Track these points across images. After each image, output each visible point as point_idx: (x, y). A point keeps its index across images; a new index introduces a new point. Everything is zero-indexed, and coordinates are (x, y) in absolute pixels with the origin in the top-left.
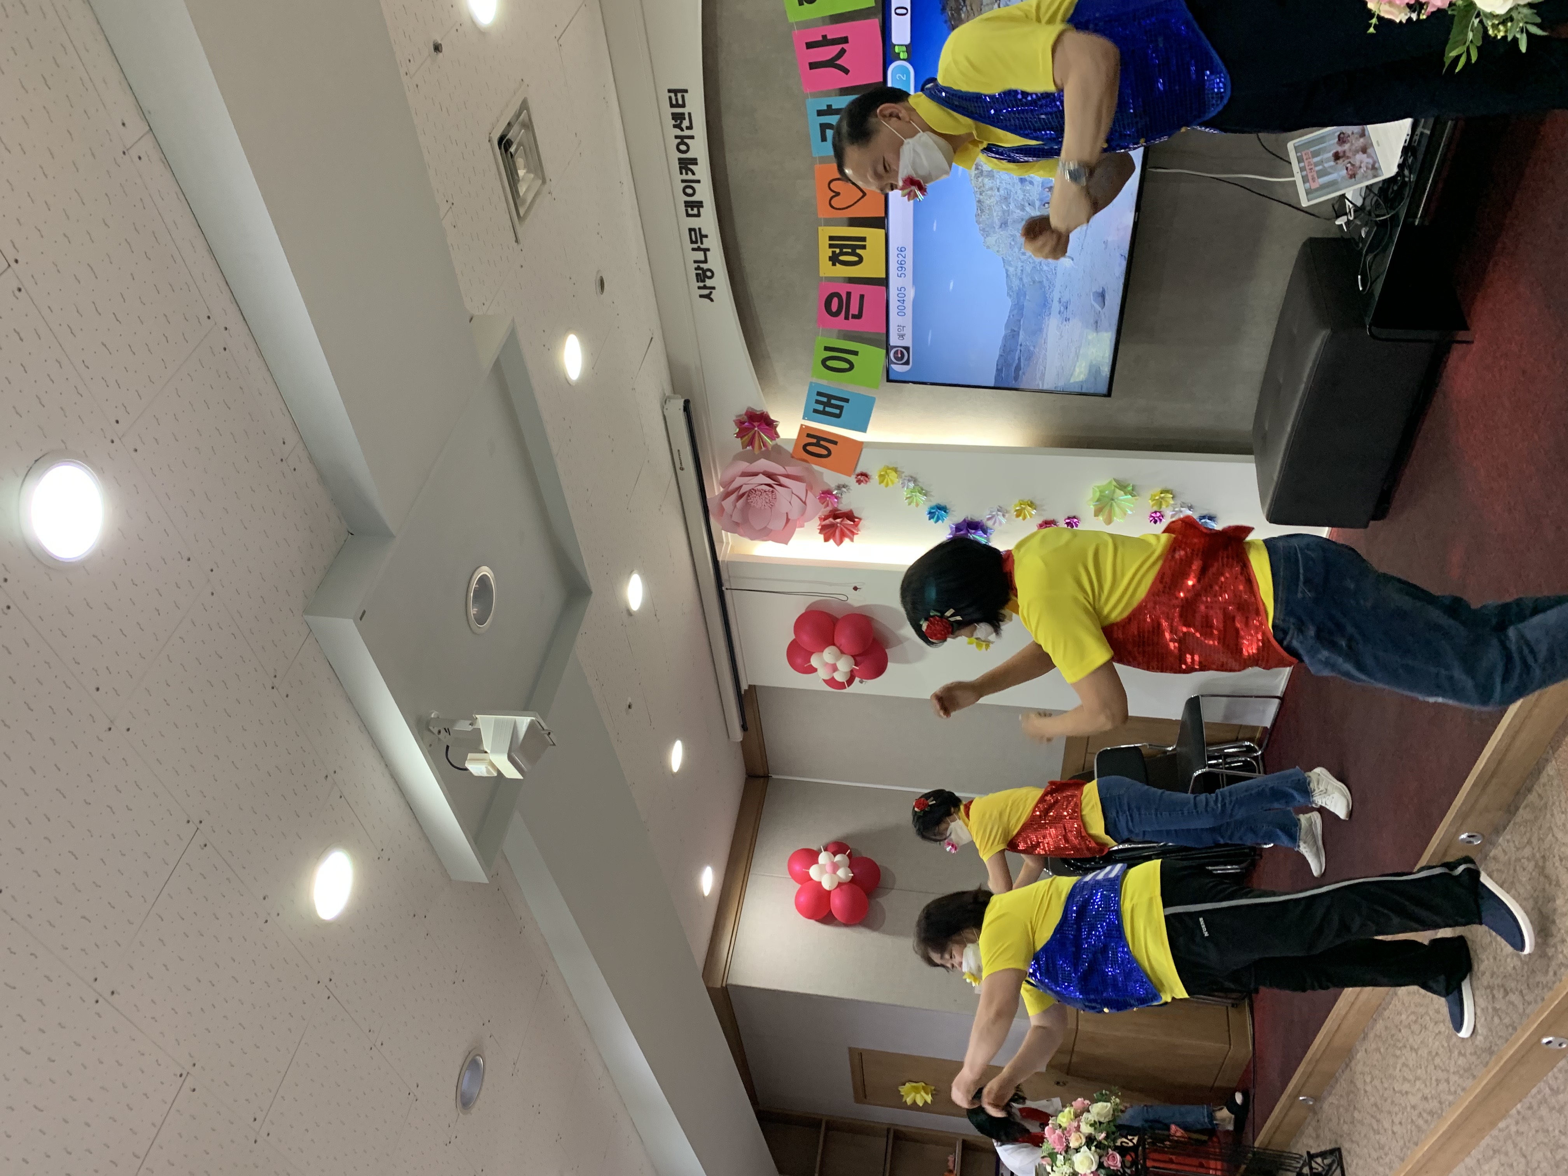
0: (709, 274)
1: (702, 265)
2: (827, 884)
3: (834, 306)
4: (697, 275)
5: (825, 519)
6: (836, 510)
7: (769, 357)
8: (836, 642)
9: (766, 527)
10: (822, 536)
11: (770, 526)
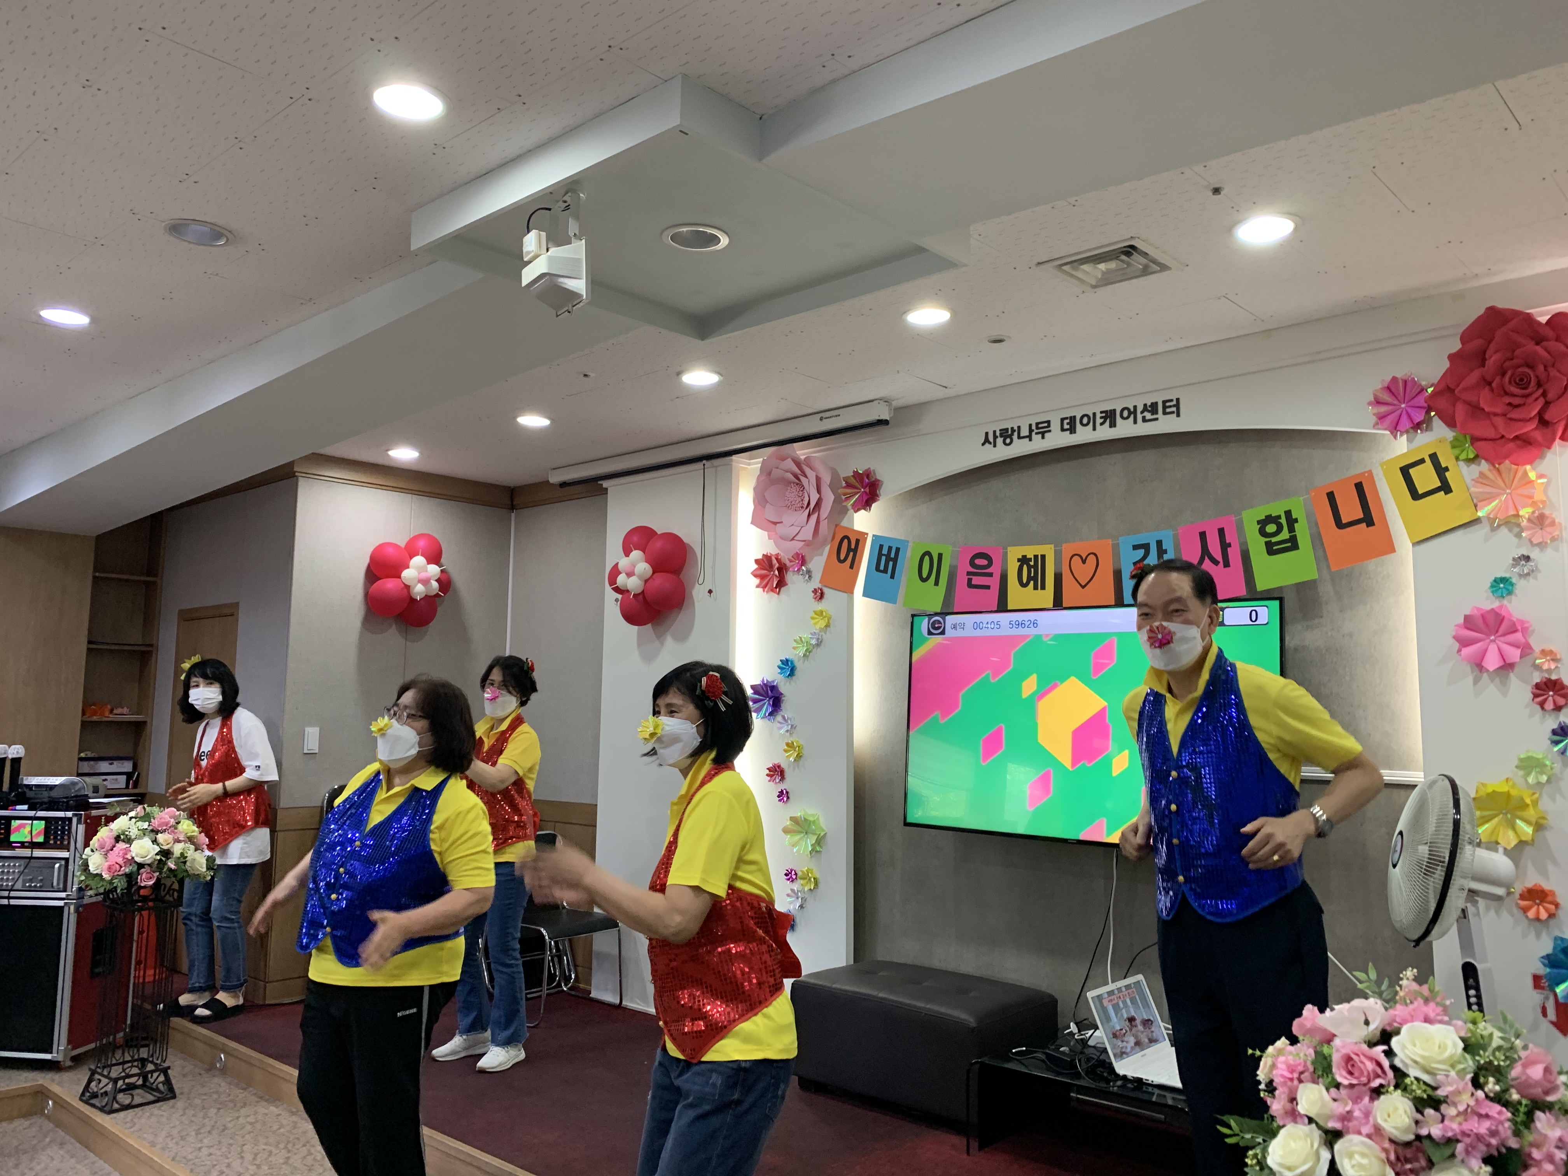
0: (1008, 441)
1: (1016, 434)
2: (408, 574)
3: (979, 562)
4: (1007, 430)
5: (777, 559)
6: (787, 569)
7: (930, 500)
8: (656, 574)
9: (767, 502)
10: (760, 557)
11: (768, 506)
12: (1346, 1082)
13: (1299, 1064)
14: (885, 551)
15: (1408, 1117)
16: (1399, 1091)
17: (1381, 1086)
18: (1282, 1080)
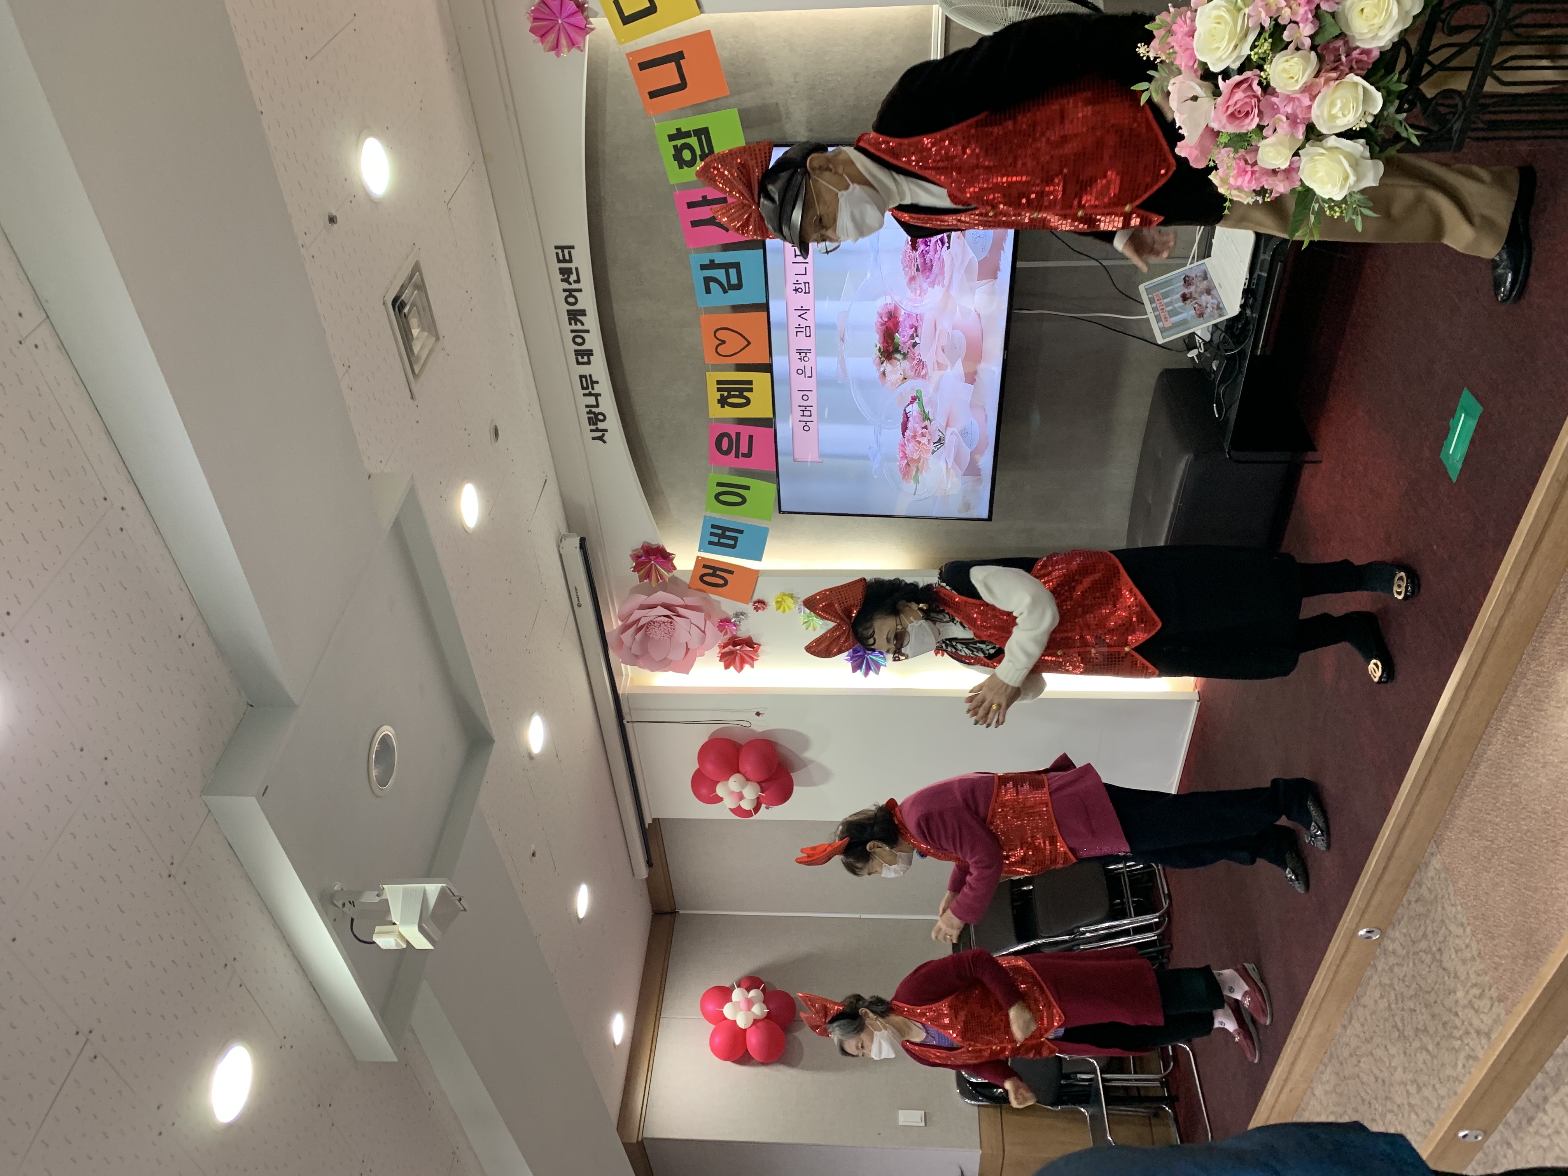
0: (601, 417)
1: (594, 410)
2: (742, 1022)
3: (725, 446)
4: (589, 418)
5: (724, 647)
6: (735, 637)
7: (663, 493)
8: (741, 769)
9: (665, 658)
10: (722, 664)
11: (668, 657)
12: (1256, 120)
13: (1238, 164)
14: (715, 539)
15: (1292, 58)
16: (1265, 67)
17: (1260, 84)
18: (1254, 182)
